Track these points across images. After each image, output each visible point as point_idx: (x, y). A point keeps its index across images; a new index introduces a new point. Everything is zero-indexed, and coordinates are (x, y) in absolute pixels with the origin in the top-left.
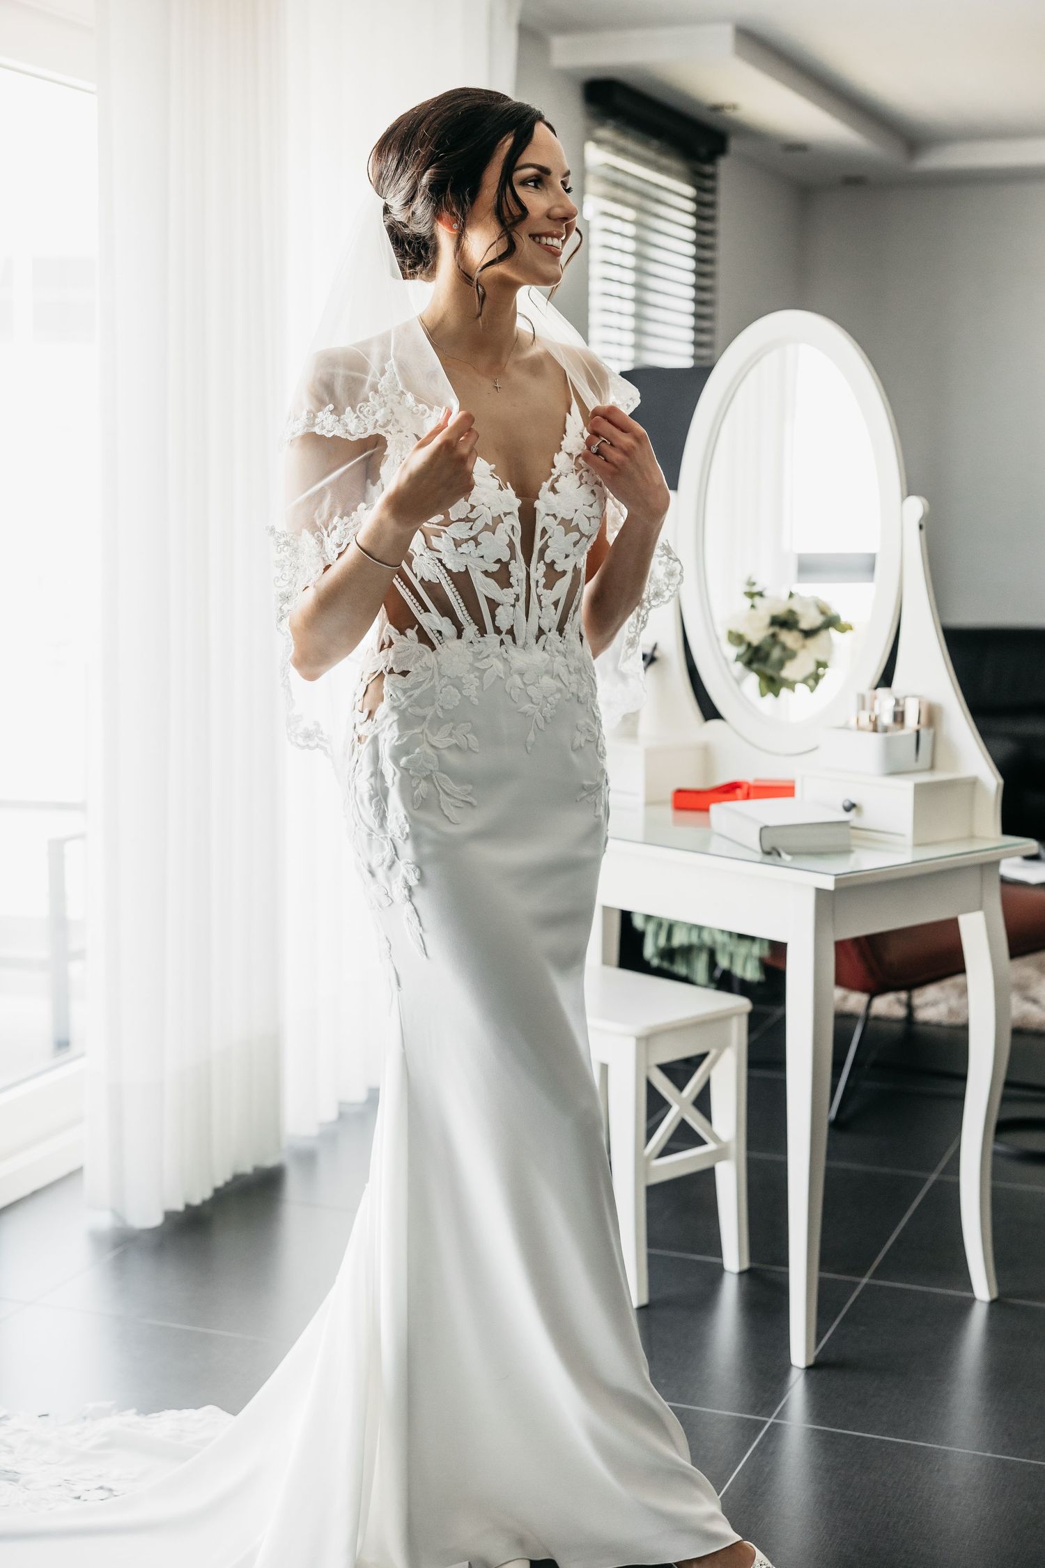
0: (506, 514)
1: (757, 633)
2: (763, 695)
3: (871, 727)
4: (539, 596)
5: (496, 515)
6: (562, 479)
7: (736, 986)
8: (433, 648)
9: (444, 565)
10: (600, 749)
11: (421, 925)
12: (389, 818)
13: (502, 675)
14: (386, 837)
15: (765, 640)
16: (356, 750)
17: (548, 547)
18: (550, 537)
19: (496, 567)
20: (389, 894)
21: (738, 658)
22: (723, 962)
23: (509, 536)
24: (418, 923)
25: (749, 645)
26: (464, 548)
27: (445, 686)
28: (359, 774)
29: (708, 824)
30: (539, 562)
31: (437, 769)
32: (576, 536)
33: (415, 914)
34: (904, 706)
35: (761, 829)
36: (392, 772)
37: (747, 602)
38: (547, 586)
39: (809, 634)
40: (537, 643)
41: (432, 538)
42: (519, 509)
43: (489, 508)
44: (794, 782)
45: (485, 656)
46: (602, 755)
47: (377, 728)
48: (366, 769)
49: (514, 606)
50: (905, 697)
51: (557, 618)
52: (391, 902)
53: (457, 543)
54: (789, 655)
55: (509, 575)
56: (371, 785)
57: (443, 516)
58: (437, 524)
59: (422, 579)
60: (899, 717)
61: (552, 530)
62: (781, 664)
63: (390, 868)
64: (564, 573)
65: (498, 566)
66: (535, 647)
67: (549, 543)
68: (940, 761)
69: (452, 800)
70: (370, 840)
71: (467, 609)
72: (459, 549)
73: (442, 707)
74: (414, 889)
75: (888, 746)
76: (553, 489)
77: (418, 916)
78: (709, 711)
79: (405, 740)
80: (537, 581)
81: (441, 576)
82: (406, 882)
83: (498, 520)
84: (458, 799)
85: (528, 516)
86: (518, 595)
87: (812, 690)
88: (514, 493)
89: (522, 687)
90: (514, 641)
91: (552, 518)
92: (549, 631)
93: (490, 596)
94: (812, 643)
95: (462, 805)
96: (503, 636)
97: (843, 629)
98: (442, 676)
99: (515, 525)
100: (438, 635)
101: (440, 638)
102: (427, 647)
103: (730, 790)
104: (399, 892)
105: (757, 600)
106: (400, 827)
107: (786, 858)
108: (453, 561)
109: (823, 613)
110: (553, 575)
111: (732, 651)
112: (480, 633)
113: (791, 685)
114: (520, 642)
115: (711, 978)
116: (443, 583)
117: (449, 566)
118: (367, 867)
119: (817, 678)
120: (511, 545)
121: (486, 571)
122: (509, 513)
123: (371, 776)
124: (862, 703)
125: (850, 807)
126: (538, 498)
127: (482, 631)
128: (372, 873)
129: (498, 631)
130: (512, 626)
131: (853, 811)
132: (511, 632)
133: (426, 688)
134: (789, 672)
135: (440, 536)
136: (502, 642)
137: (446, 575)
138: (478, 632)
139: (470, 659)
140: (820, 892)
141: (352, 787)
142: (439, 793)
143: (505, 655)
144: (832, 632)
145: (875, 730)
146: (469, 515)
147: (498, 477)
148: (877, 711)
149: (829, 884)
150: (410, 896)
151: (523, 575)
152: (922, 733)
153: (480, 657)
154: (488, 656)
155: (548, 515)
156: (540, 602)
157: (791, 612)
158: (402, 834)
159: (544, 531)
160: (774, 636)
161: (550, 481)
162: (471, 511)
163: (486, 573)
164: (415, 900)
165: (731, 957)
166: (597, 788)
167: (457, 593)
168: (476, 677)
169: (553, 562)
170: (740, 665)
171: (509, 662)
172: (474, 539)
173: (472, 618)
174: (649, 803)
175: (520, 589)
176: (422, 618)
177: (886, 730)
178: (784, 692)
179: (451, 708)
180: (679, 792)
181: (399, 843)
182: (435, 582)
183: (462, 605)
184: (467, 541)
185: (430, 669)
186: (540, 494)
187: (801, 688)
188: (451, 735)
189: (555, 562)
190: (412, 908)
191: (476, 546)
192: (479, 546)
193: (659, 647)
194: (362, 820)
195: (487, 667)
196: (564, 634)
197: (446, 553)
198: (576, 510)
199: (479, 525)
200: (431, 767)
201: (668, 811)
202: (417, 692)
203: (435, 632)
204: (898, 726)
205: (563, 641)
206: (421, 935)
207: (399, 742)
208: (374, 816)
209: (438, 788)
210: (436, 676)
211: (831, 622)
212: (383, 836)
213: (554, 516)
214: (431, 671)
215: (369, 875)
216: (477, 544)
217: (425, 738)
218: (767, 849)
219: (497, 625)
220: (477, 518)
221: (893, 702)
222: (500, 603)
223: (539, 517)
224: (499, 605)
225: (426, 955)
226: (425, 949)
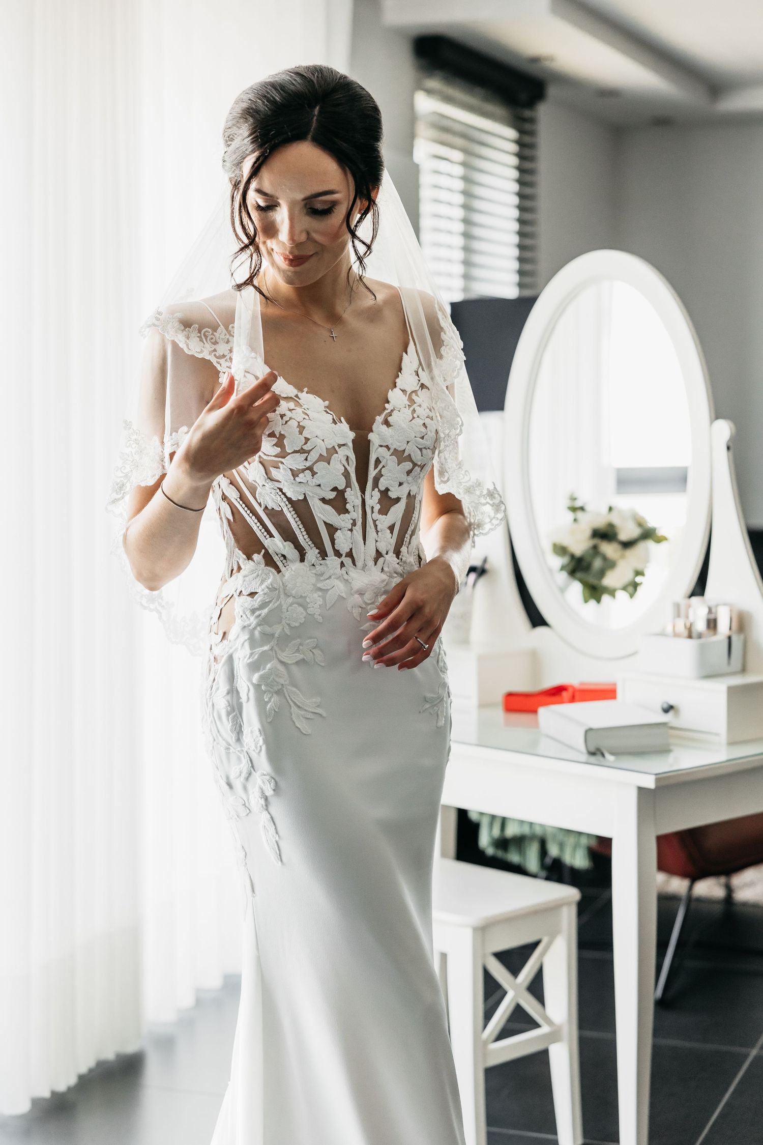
0: (340, 446)
1: (580, 545)
2: (586, 601)
3: (686, 633)
4: (374, 521)
5: (330, 447)
6: (395, 413)
7: (566, 875)
8: (279, 571)
9: (284, 494)
10: (441, 664)
11: (277, 833)
12: (245, 732)
13: (344, 595)
14: (243, 751)
15: (587, 552)
16: (212, 669)
17: (382, 476)
18: (383, 467)
19: (332, 495)
20: (247, 805)
21: (563, 568)
22: (553, 851)
23: (344, 466)
24: (274, 831)
25: (573, 556)
26: (301, 478)
27: (291, 605)
28: (216, 692)
29: (536, 725)
30: (373, 490)
31: (287, 683)
32: (409, 465)
33: (272, 821)
34: (716, 613)
35: (586, 732)
36: (247, 688)
37: (570, 516)
38: (380, 512)
39: (628, 545)
40: (375, 564)
41: (272, 469)
42: (353, 441)
43: (323, 440)
44: (615, 685)
45: (326, 577)
46: (443, 669)
47: (231, 648)
48: (224, 687)
49: (351, 530)
50: (717, 606)
51: (393, 541)
52: (248, 811)
53: (295, 474)
54: (610, 565)
55: (345, 501)
56: (228, 702)
57: (279, 449)
58: (276, 456)
60: (712, 624)
61: (385, 460)
62: (602, 573)
63: (247, 779)
64: (398, 500)
65: (334, 494)
66: (374, 568)
67: (383, 473)
68: (751, 663)
69: (303, 713)
70: (228, 754)
71: (307, 534)
72: (296, 479)
73: (289, 625)
74: (269, 799)
75: (703, 651)
76: (387, 423)
77: (274, 824)
78: (536, 619)
79: (256, 657)
80: (373, 508)
81: (282, 504)
82: (263, 792)
83: (332, 451)
84: (309, 712)
85: (362, 448)
86: (354, 520)
87: (632, 596)
88: (348, 426)
89: (364, 606)
90: (354, 564)
91: (385, 449)
92: (387, 554)
93: (328, 521)
94: (631, 553)
95: (312, 716)
96: (343, 559)
97: (659, 540)
98: (287, 595)
99: (349, 456)
100: (282, 558)
101: (284, 561)
102: (273, 570)
103: (557, 693)
104: (256, 802)
105: (580, 514)
106: (255, 740)
107: (610, 758)
108: (291, 490)
109: (640, 525)
110: (387, 502)
111: (557, 562)
112: (321, 556)
113: (612, 592)
114: (359, 564)
115: (543, 866)
116: (285, 510)
117: (289, 495)
118: (225, 779)
119: (635, 586)
120: (346, 474)
121: (324, 498)
122: (344, 445)
123: (228, 693)
124: (678, 611)
125: (668, 709)
126: (372, 431)
127: (323, 554)
128: (230, 785)
129: (338, 554)
130: (351, 549)
131: (671, 713)
132: (350, 554)
133: (274, 607)
134: (609, 580)
135: (278, 468)
136: (342, 565)
137: (287, 503)
138: (319, 555)
139: (313, 580)
140: (641, 790)
141: (210, 705)
142: (291, 706)
143: (346, 577)
144: (650, 544)
145: (690, 636)
146: (303, 447)
147: (332, 413)
148: (691, 618)
149: (649, 783)
150: (266, 805)
151: (358, 502)
152: (734, 639)
153: (322, 578)
154: (330, 577)
156: (376, 526)
157: (611, 526)
158: (256, 747)
159: (378, 461)
160: (595, 548)
161: (383, 416)
162: (306, 443)
163: (323, 500)
164: (271, 809)
165: (561, 846)
166: (438, 700)
167: (297, 519)
168: (319, 596)
169: (387, 490)
170: (564, 575)
171: (350, 583)
172: (310, 468)
173: (313, 543)
174: (483, 705)
175: (357, 515)
176: (267, 542)
177: (700, 636)
178: (605, 598)
179: (297, 625)
180: (510, 695)
181: (254, 755)
182: (278, 509)
183: (303, 530)
184: (303, 470)
185: (276, 589)
186: (374, 427)
187: (621, 595)
188: (298, 651)
189: (389, 490)
190: (269, 816)
191: (313, 476)
192: (315, 476)
193: (489, 560)
194: (220, 735)
195: (329, 588)
196: (400, 557)
197: (286, 483)
198: (408, 442)
199: (314, 456)
200: (282, 681)
201: (499, 713)
202: (265, 611)
203: (280, 555)
204: (711, 632)
205: (400, 563)
206: (277, 842)
207: (251, 660)
208: (231, 730)
209: (290, 701)
210: (282, 596)
211: (648, 534)
212: (239, 749)
213: (387, 447)
214: (277, 591)
215: (227, 787)
216: (314, 474)
217: (274, 654)
218: (592, 749)
219: (336, 548)
220: (311, 450)
221: (706, 611)
222: (338, 528)
223: (373, 448)
224: (337, 529)
225: (281, 860)
226: (280, 855)
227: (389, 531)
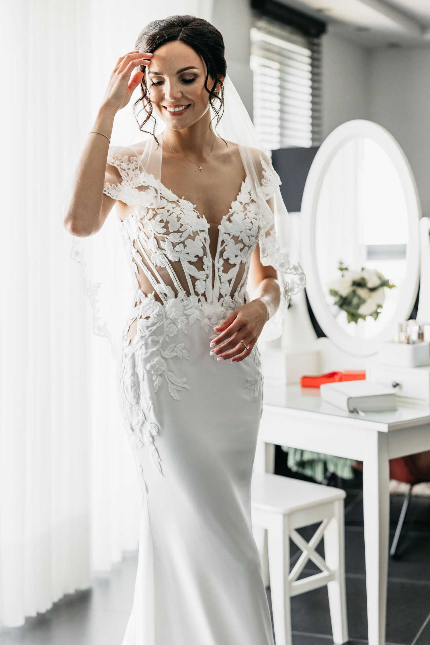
0: (201, 231)
1: (345, 290)
2: (349, 322)
3: (406, 341)
4: (220, 277)
5: (195, 231)
6: (234, 215)
7: (339, 483)
8: (163, 304)
9: (167, 258)
10: (256, 361)
11: (159, 457)
12: (141, 398)
13: (199, 318)
14: (140, 409)
15: (349, 294)
16: (123, 362)
17: (225, 250)
18: (226, 245)
19: (195, 260)
20: (142, 441)
21: (335, 303)
22: (332, 468)
23: (203, 243)
24: (158, 456)
25: (341, 297)
26: (178, 248)
27: (169, 324)
29: (319, 395)
30: (220, 258)
31: (167, 369)
32: (241, 246)
33: (156, 451)
34: (423, 330)
35: (348, 399)
36: (143, 373)
37: (340, 273)
38: (224, 272)
39: (373, 290)
40: (219, 302)
41: (161, 242)
42: (209, 229)
43: (191, 226)
44: (365, 372)
45: (190, 307)
46: (258, 364)
47: (134, 349)
48: (130, 372)
49: (205, 281)
50: (424, 325)
51: (230, 290)
52: (143, 445)
53: (174, 245)
54: (362, 301)
55: (203, 264)
56: (132, 380)
57: (166, 229)
58: (163, 234)
59: (156, 266)
60: (421, 336)
61: (227, 241)
62: (358, 306)
63: (142, 425)
64: (235, 265)
65: (197, 259)
66: (217, 304)
67: (226, 248)
69: (175, 387)
70: (132, 411)
71: (180, 281)
72: (175, 248)
73: (168, 335)
74: (155, 437)
75: (415, 352)
76: (229, 220)
77: (158, 452)
78: (320, 333)
79: (149, 354)
80: (219, 269)
82: (151, 433)
83: (196, 233)
84: (179, 387)
85: (214, 234)
86: (208, 275)
87: (375, 319)
88: (206, 220)
89: (211, 325)
90: (206, 299)
91: (228, 235)
92: (226, 296)
93: (192, 275)
94: (374, 295)
95: (181, 389)
96: (200, 297)
97: (391, 287)
98: (167, 318)
99: (206, 237)
100: (165, 296)
101: (166, 298)
103: (332, 376)
104: (147, 439)
105: (345, 272)
106: (147, 403)
107: (362, 414)
108: (172, 255)
109: (380, 278)
110: (228, 266)
111: (332, 300)
112: (187, 295)
113: (364, 317)
114: (209, 300)
115: (325, 477)
116: (167, 267)
117: (170, 258)
118: (130, 426)
119: (377, 314)
120: (204, 248)
122: (203, 231)
123: (132, 375)
124: (401, 328)
125: (396, 385)
126: (220, 224)
127: (188, 294)
128: (132, 429)
129: (197, 294)
130: (205, 292)
131: (397, 388)
132: (204, 294)
133: (159, 325)
134: (362, 310)
135: (164, 241)
136: (199, 300)
139: (183, 309)
140: (380, 433)
142: (168, 383)
143: (201, 307)
144: (386, 289)
145: (408, 343)
146: (179, 229)
147: (197, 212)
148: (409, 333)
149: (385, 429)
150: (153, 441)
151: (211, 265)
153: (187, 308)
154: (192, 307)
155: (225, 233)
156: (220, 279)
157: (363, 279)
158: (148, 407)
159: (223, 242)
160: (354, 292)
161: (227, 216)
162: (181, 227)
163: (190, 262)
164: (156, 443)
165: (336, 466)
166: (255, 382)
167: (174, 273)
168: (185, 319)
169: (228, 259)
170: (336, 307)
171: (204, 312)
172: (183, 242)
173: (183, 287)
174: (288, 384)
175: (209, 272)
176: (156, 286)
177: (414, 343)
178: (360, 320)
179: (173, 335)
180: (305, 378)
181: (146, 412)
182: (163, 267)
183: (177, 279)
184: (179, 243)
185: (161, 315)
186: (222, 222)
187: (369, 319)
188: (173, 351)
190: (154, 448)
191: (184, 247)
192: (186, 248)
194: (127, 400)
195: (191, 314)
196: (234, 298)
197: (168, 251)
199: (185, 235)
200: (163, 369)
201: (298, 388)
202: (154, 328)
203: (163, 294)
204: (420, 341)
205: (234, 302)
206: (159, 463)
207: (146, 356)
208: (133, 397)
209: (168, 380)
210: (164, 319)
211: (384, 284)
212: (138, 408)
213: (229, 234)
214: (162, 316)
215: (131, 430)
216: (185, 246)
217: (159, 353)
218: (352, 409)
219: (196, 290)
220: (184, 231)
221: (418, 328)
222: (198, 279)
223: (220, 234)
224: (197, 280)
225: (162, 473)
226: (161, 470)
227: (228, 283)
